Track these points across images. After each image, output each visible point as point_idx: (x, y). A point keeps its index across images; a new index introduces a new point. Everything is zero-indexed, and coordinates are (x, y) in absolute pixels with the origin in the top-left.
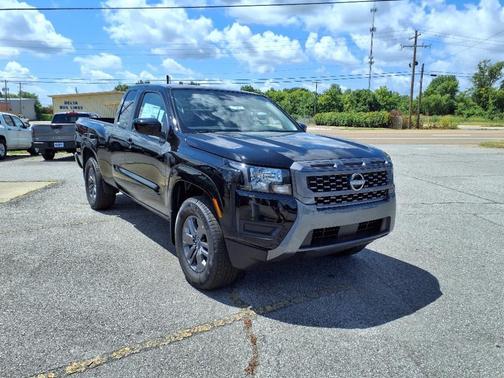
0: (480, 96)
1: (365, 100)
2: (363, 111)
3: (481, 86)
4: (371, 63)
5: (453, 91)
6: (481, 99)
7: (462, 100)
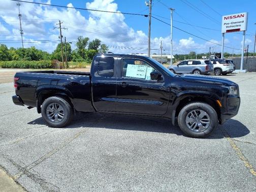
0: (81, 52)
1: (28, 54)
2: (28, 60)
3: (80, 48)
4: (22, 33)
5: (70, 50)
6: (82, 54)
7: (74, 54)
